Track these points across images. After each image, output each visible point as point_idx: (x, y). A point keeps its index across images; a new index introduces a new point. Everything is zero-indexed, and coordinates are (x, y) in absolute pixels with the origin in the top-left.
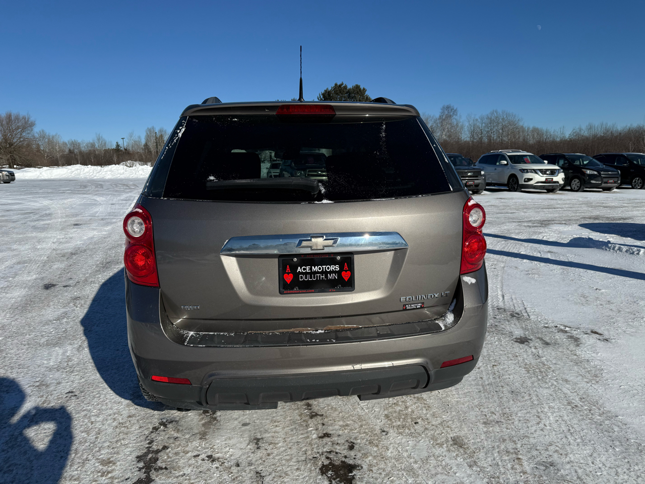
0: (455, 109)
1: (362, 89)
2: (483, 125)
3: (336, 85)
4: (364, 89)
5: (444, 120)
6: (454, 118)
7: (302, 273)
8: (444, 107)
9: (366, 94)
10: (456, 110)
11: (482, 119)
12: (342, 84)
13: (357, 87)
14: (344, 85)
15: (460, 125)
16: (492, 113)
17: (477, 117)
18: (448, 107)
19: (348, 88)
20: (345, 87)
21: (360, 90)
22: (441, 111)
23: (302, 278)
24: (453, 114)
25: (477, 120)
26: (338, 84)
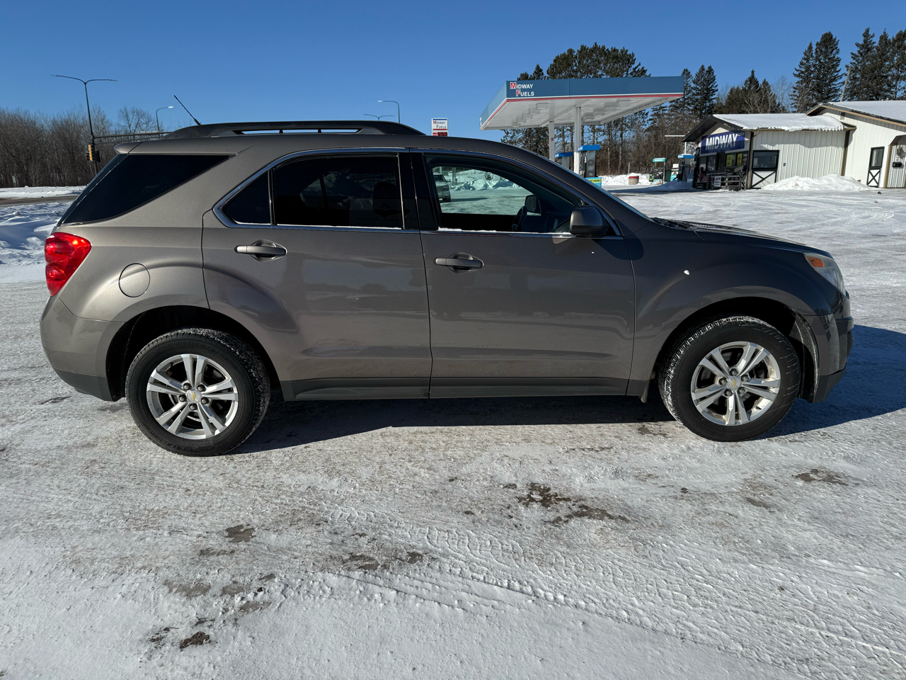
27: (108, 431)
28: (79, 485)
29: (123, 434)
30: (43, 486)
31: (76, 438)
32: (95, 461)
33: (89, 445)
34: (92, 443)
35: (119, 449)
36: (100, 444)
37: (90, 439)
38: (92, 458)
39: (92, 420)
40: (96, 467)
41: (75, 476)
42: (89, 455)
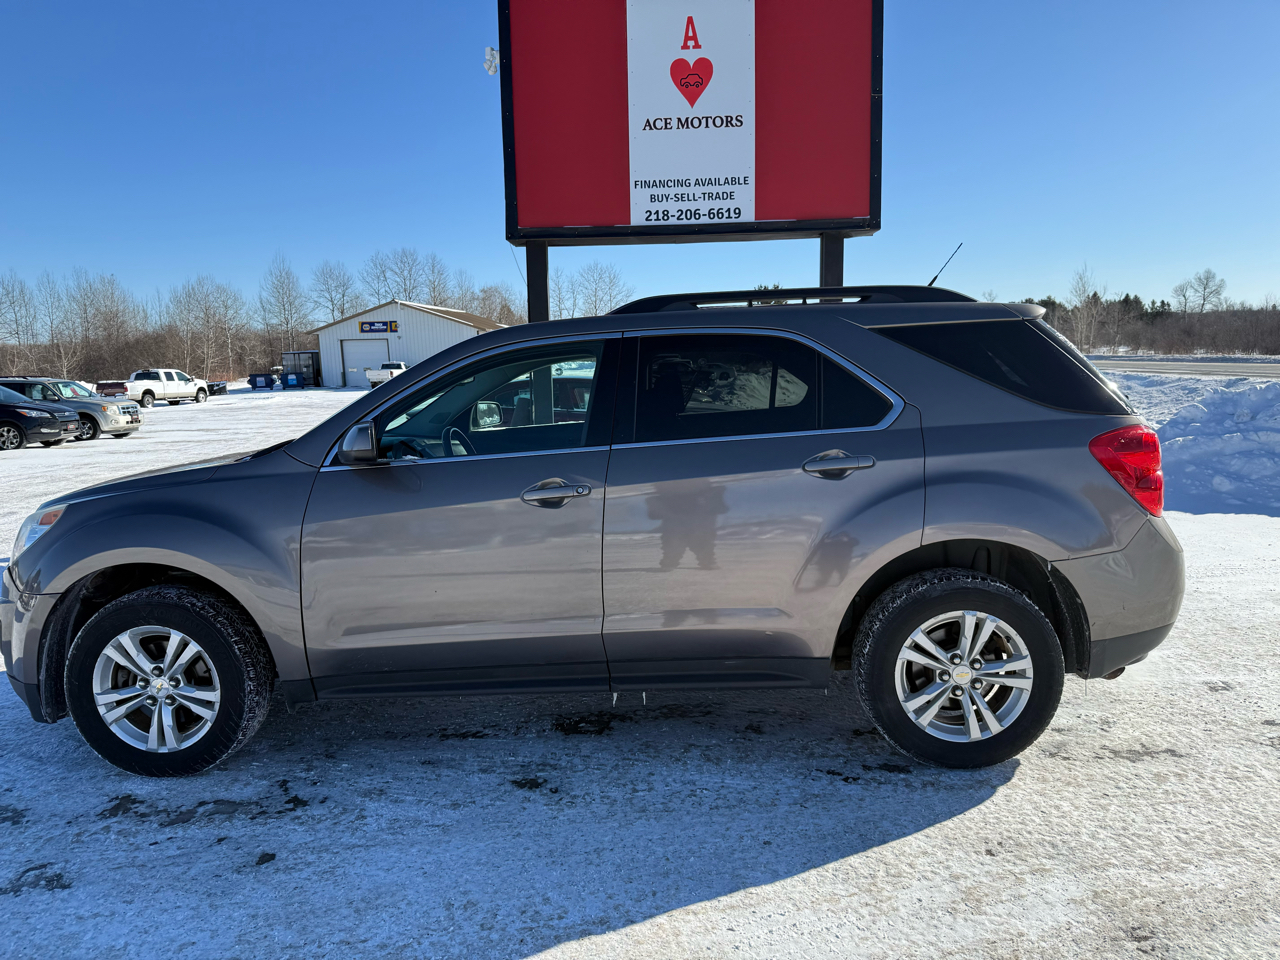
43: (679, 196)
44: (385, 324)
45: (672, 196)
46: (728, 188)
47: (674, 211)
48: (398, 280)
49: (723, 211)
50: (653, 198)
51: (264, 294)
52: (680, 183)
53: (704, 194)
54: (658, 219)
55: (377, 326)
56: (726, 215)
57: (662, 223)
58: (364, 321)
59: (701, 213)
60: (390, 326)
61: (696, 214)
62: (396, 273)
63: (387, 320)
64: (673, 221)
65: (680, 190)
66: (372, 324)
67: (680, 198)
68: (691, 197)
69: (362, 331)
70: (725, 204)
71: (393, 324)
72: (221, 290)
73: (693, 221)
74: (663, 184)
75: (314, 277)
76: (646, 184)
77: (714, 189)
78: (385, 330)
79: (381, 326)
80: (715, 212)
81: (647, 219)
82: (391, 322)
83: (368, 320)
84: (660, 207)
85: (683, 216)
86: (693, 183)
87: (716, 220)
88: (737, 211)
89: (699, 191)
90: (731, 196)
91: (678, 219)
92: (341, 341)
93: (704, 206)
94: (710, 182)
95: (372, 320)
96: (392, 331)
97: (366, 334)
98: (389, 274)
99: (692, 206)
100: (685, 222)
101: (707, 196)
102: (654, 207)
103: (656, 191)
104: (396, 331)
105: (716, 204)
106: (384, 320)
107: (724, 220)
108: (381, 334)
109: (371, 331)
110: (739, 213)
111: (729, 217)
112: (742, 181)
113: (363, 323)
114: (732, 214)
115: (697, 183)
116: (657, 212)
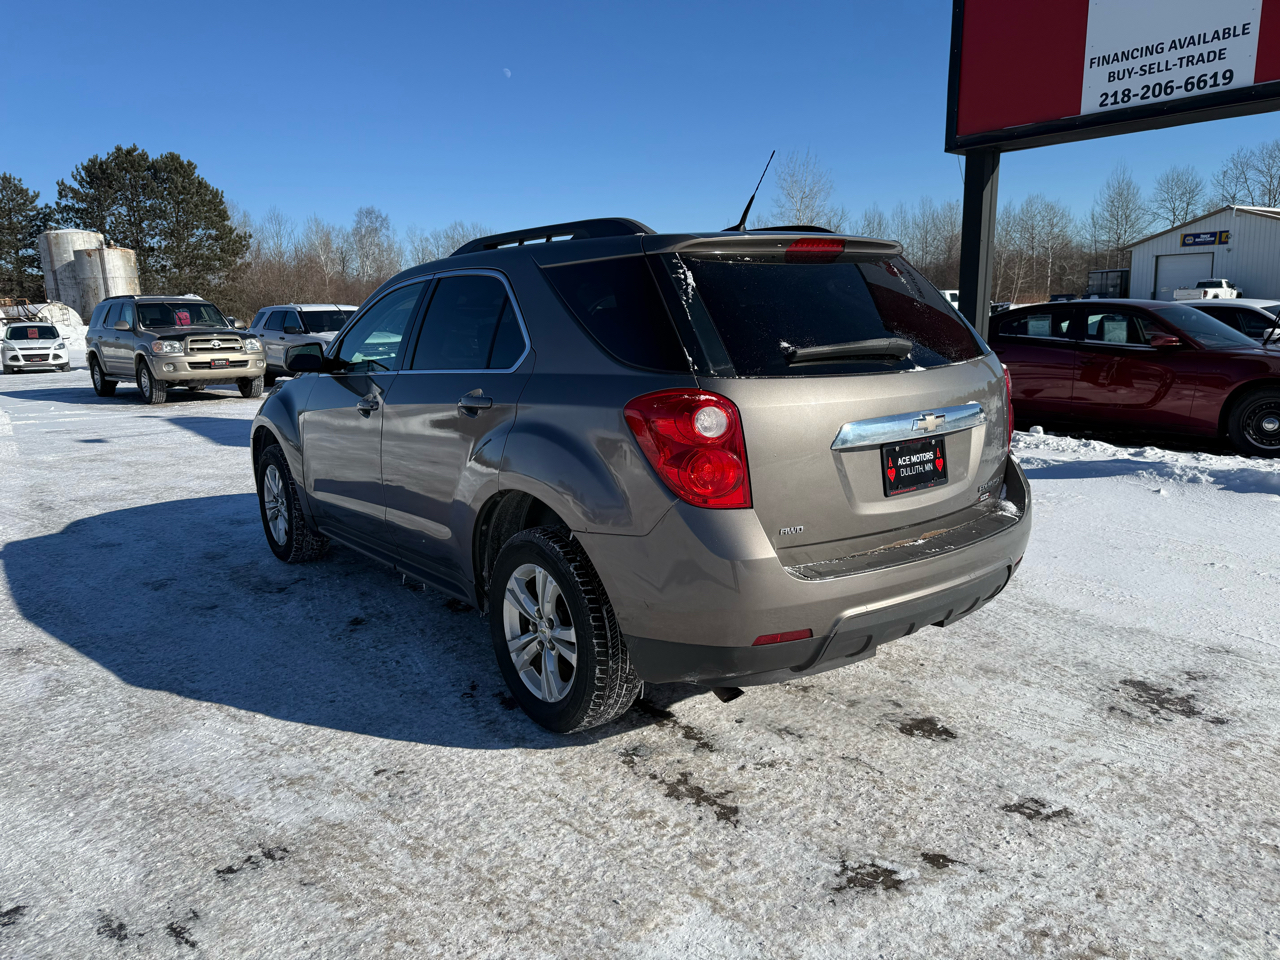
0: (384, 216)
1: (185, 163)
2: (441, 249)
3: (119, 149)
4: (190, 164)
5: (365, 236)
6: (384, 234)
7: (906, 466)
8: (361, 212)
9: (196, 175)
10: (385, 220)
11: (436, 238)
12: (135, 149)
13: (173, 158)
14: (140, 151)
15: (396, 246)
16: (454, 228)
17: (427, 234)
18: (369, 213)
19: (150, 159)
20: (144, 156)
21: (181, 164)
22: (356, 219)
23: (904, 473)
24: (382, 225)
25: (427, 240)
26: (125, 147)
27: (954, 685)
28: (1005, 628)
29: (936, 670)
30: (1045, 640)
31: (1003, 689)
32: (983, 647)
33: (986, 671)
34: (982, 672)
35: (951, 650)
36: (972, 666)
37: (983, 681)
38: (985, 650)
39: (971, 716)
40: (984, 639)
41: (1008, 639)
42: (989, 657)
43: (1147, 68)
44: (1213, 234)
45: (1137, 69)
46: (1216, 46)
47: (1137, 88)
48: (1263, 180)
49: (1207, 78)
50: (1112, 77)
51: (1098, 209)
52: (1149, 51)
53: (1181, 59)
54: (1116, 102)
55: (1203, 238)
56: (1211, 82)
57: (1121, 106)
58: (1188, 232)
59: (1174, 85)
60: (1220, 238)
61: (1168, 87)
62: (1261, 172)
63: (1217, 230)
64: (1135, 102)
65: (1148, 60)
66: (1197, 236)
67: (1145, 71)
68: (1163, 67)
69: (1184, 244)
70: (1208, 69)
71: (1224, 235)
72: (1050, 208)
73: (1163, 98)
74: (1126, 56)
75: (1156, 186)
76: (1106, 60)
77: (1194, 51)
78: (1213, 243)
79: (1208, 238)
80: (1195, 81)
81: (1101, 105)
82: (1221, 232)
83: (1193, 232)
84: (1119, 86)
85: (1150, 93)
86: (1166, 47)
87: (1196, 92)
88: (1228, 75)
89: (1173, 56)
90: (1220, 55)
91: (1143, 98)
92: (1157, 257)
93: (1179, 76)
94: (1192, 41)
95: (1198, 231)
96: (1221, 243)
97: (1187, 248)
98: (1251, 174)
99: (1162, 78)
100: (1152, 100)
101: (1185, 61)
102: (1110, 89)
103: (1116, 67)
104: (1226, 243)
105: (1196, 71)
106: (1212, 230)
107: (1208, 90)
108: (1207, 247)
109: (1195, 244)
110: (1229, 75)
111: (1215, 84)
112: (1239, 31)
113: (1186, 236)
114: (1220, 80)
115: (1173, 46)
116: (1115, 94)
